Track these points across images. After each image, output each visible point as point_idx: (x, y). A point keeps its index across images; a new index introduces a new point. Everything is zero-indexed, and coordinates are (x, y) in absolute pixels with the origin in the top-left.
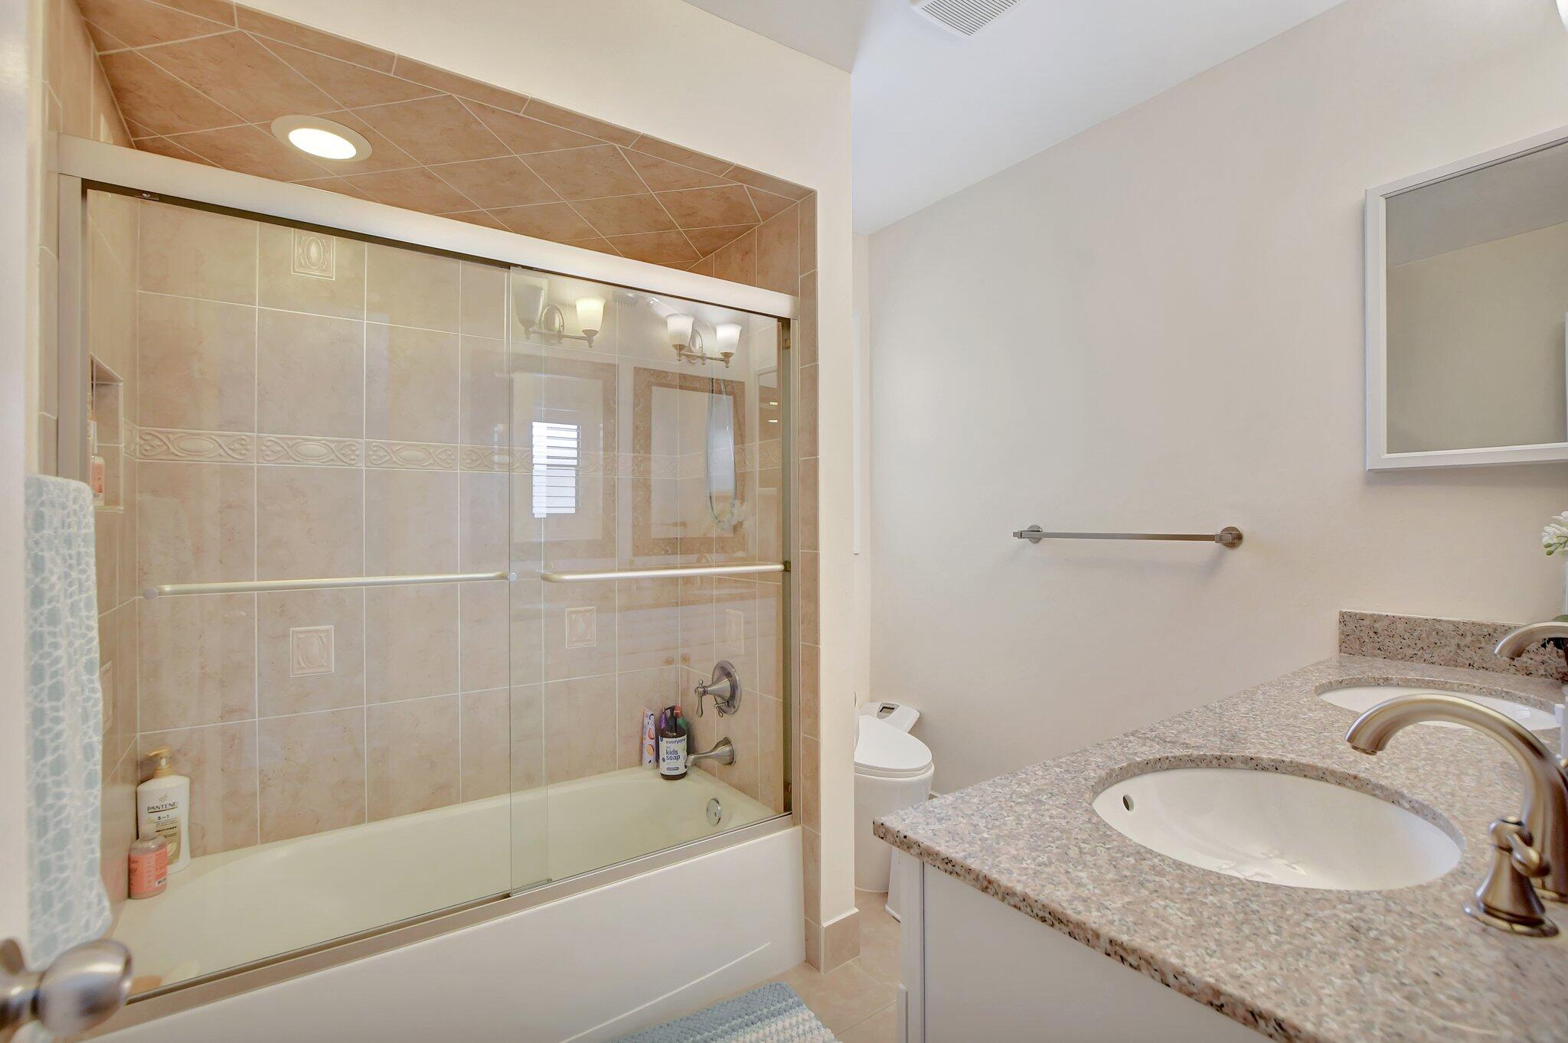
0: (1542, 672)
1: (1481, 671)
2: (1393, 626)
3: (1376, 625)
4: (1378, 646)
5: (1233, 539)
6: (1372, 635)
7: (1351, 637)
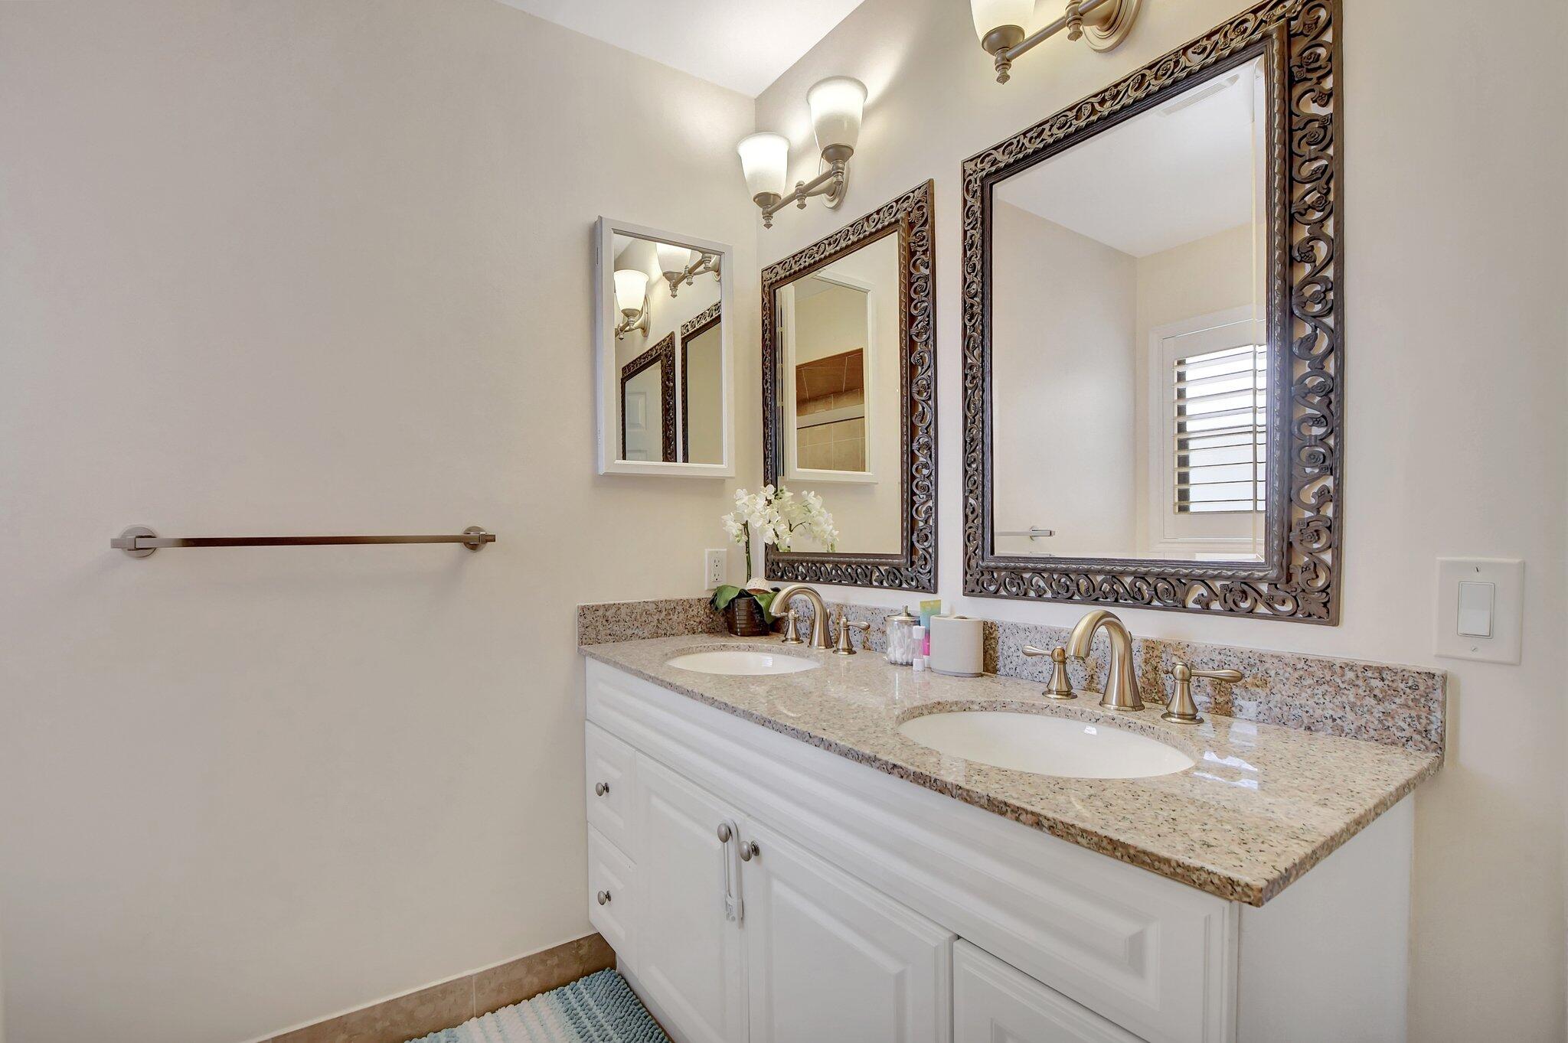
0: (700, 630)
1: (671, 637)
2: (618, 612)
3: (608, 614)
4: (609, 632)
5: (474, 541)
6: (605, 623)
7: (589, 629)
